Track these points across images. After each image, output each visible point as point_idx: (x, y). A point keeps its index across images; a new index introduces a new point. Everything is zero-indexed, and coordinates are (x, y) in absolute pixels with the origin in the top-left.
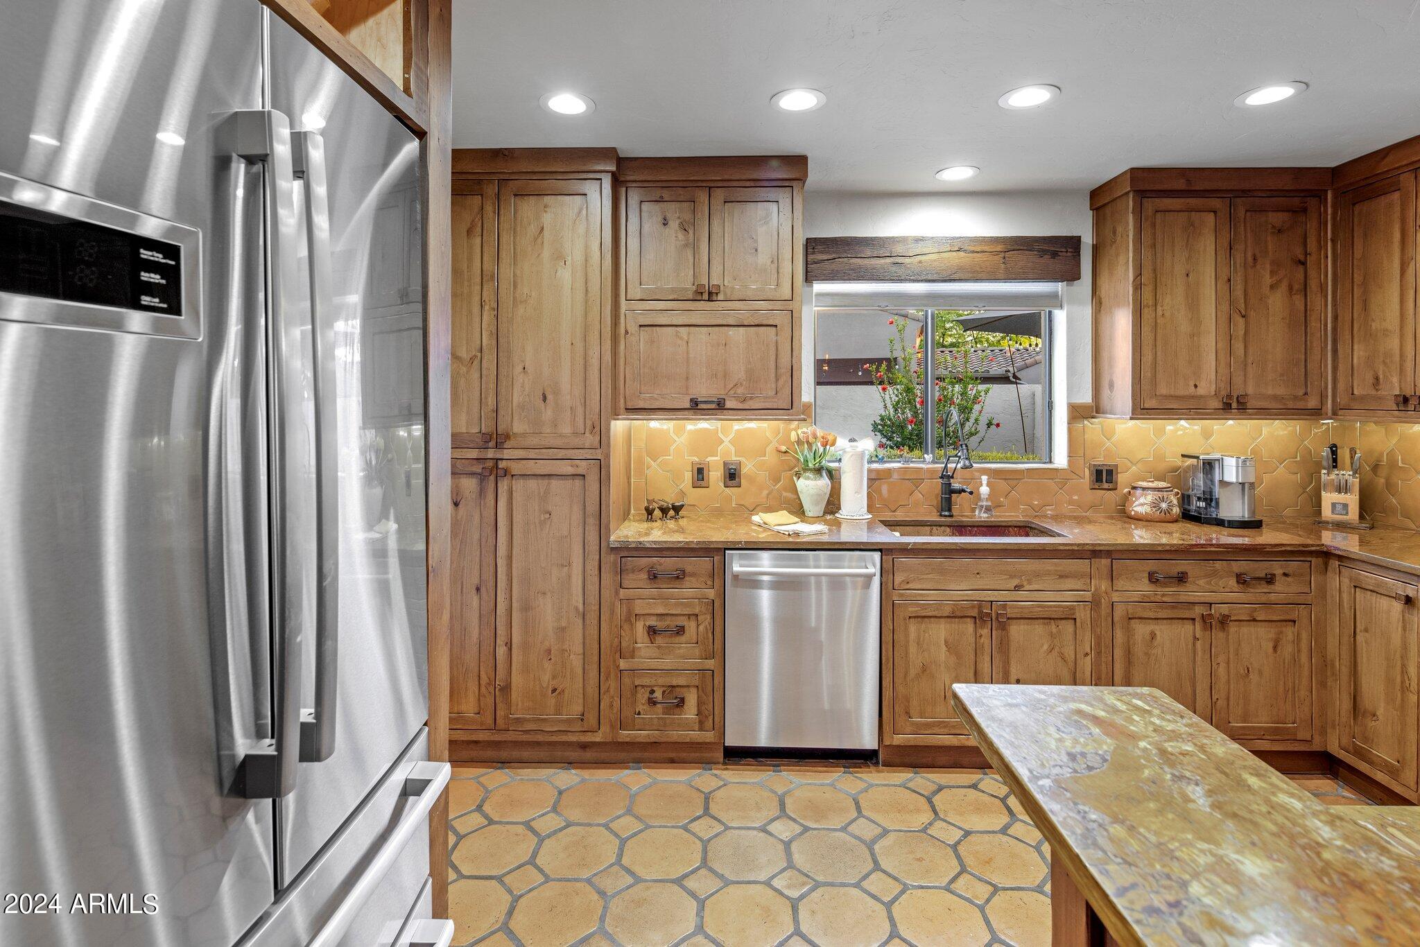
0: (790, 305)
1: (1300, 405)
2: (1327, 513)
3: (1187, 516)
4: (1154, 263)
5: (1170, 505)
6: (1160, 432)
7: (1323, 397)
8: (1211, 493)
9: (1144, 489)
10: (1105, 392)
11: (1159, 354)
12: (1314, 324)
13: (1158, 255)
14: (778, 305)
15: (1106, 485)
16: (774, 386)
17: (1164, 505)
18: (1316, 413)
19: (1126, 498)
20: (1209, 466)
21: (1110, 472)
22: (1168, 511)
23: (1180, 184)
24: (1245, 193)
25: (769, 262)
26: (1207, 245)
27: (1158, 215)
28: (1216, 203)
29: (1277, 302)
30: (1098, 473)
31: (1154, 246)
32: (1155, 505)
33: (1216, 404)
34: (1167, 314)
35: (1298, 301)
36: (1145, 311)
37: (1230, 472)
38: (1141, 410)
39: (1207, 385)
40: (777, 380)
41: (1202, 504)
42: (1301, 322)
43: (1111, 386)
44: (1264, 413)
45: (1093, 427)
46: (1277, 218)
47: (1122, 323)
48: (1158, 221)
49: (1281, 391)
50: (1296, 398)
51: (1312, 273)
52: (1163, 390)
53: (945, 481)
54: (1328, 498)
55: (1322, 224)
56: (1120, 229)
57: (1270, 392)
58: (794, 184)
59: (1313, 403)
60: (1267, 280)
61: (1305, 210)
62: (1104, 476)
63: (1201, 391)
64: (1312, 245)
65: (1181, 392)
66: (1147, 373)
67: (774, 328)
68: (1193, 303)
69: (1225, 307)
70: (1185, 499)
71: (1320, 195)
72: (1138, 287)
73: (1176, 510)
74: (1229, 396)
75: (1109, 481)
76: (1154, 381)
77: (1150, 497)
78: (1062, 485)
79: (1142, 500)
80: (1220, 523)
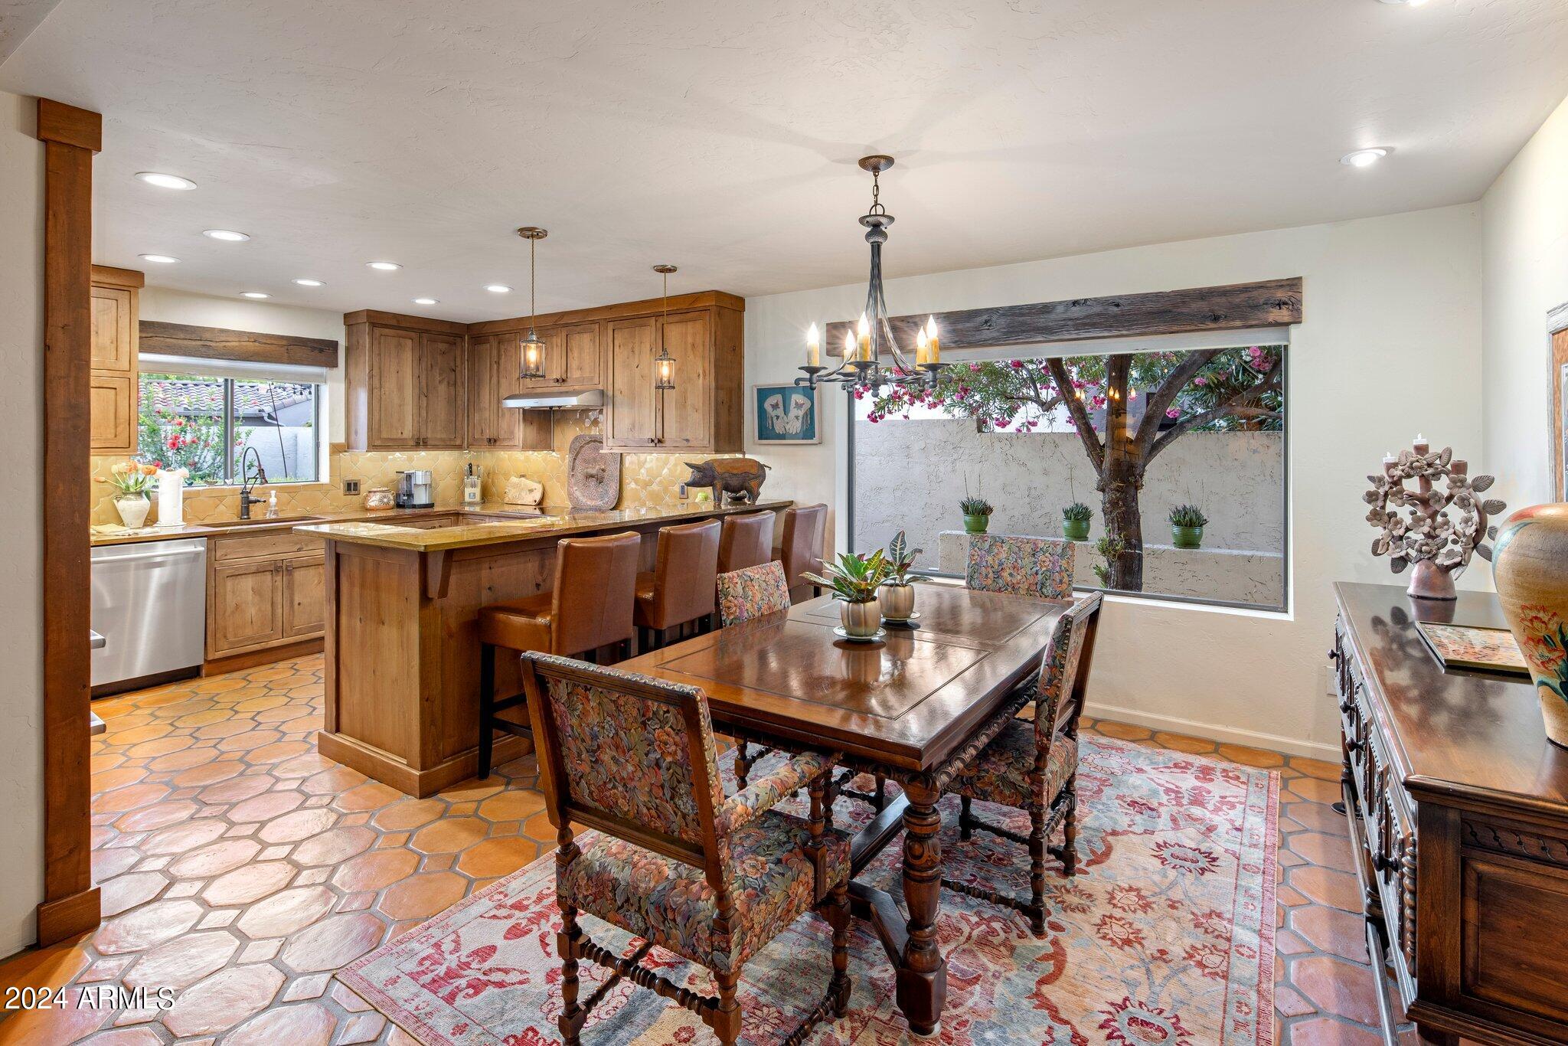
0: (128, 375)
1: (452, 443)
2: (467, 499)
3: (399, 506)
4: (380, 363)
5: (389, 500)
6: (385, 459)
7: (463, 439)
8: (411, 491)
9: (375, 492)
10: (353, 436)
11: (383, 415)
12: (459, 402)
13: (383, 359)
14: (117, 374)
15: (353, 492)
16: (113, 431)
17: (385, 500)
18: (460, 447)
19: (366, 498)
20: (409, 477)
21: (356, 484)
22: (388, 503)
23: (394, 323)
24: (426, 331)
25: (109, 342)
26: (408, 356)
27: (382, 337)
28: (413, 334)
29: (442, 389)
30: (349, 485)
31: (380, 355)
32: (381, 500)
33: (412, 443)
34: (387, 393)
35: (452, 389)
36: (375, 391)
37: (419, 479)
38: (372, 447)
39: (408, 431)
40: (116, 427)
41: (406, 498)
42: (453, 401)
43: (356, 433)
44: (436, 447)
45: (345, 457)
46: (442, 346)
47: (362, 397)
48: (382, 341)
49: (444, 436)
50: (450, 440)
51: (458, 377)
52: (384, 435)
53: (245, 495)
54: (468, 491)
55: (463, 351)
56: (361, 342)
57: (439, 437)
58: (132, 289)
59: (458, 442)
60: (438, 378)
61: (455, 344)
62: (352, 487)
63: (405, 436)
64: (458, 363)
65: (395, 437)
66: (375, 426)
67: (113, 391)
68: (401, 388)
69: (417, 391)
70: (398, 496)
71: (462, 337)
72: (371, 377)
73: (392, 503)
74: (419, 439)
75: (355, 490)
76: (380, 431)
77: (378, 496)
78: (326, 493)
79: (374, 498)
80: (414, 506)
